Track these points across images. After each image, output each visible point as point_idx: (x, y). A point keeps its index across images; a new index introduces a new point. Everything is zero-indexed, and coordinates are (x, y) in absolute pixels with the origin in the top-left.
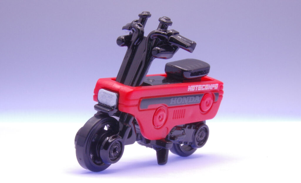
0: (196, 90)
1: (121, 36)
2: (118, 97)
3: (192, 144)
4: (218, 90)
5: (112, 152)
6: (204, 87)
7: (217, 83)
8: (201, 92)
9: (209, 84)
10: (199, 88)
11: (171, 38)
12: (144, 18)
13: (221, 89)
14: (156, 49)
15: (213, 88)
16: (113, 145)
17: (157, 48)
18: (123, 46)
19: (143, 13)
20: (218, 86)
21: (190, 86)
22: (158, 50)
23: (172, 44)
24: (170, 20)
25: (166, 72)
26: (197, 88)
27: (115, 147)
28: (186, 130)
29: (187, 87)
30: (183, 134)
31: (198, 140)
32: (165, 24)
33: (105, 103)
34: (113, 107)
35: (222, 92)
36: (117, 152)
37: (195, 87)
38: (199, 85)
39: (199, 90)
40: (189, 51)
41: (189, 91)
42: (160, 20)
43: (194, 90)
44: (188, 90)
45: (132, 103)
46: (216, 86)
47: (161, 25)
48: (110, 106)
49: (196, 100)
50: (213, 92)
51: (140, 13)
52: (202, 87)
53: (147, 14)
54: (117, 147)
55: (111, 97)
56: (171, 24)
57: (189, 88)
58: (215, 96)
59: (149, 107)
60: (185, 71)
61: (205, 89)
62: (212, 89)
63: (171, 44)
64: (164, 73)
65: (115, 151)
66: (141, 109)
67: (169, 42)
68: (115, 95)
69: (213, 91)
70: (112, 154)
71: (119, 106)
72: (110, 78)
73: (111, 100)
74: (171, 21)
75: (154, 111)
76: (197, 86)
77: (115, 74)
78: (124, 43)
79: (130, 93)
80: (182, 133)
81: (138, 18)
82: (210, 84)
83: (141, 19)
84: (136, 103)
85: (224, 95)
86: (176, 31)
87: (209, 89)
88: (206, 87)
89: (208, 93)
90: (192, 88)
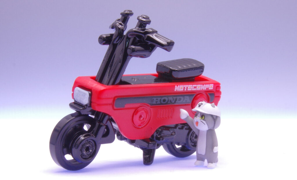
0: (185, 90)
1: (102, 35)
2: (91, 95)
3: (185, 145)
4: (214, 91)
5: (84, 150)
6: (195, 87)
7: (212, 84)
8: (192, 92)
9: (201, 84)
10: (188, 88)
11: (148, 36)
12: (125, 17)
13: (217, 90)
14: (132, 48)
15: (207, 88)
16: (86, 144)
17: (132, 46)
18: (104, 44)
19: (125, 11)
20: (214, 86)
21: (177, 86)
22: (133, 49)
23: (150, 43)
24: (148, 18)
25: (157, 72)
26: (186, 88)
27: (87, 146)
28: (177, 130)
29: (174, 87)
30: (172, 135)
31: (193, 141)
32: (143, 23)
33: (80, 102)
34: (86, 105)
35: (219, 92)
36: (91, 151)
37: (184, 88)
38: (189, 86)
39: (188, 90)
40: (166, 50)
41: (177, 91)
42: (138, 19)
43: (183, 90)
44: (175, 90)
45: (104, 102)
46: (211, 87)
47: (139, 23)
48: (83, 105)
49: (186, 101)
50: (208, 93)
51: (122, 11)
52: (193, 87)
53: (128, 12)
54: (90, 146)
55: (84, 96)
56: (149, 22)
57: (176, 88)
58: (209, 96)
59: (126, 106)
60: (174, 71)
61: (197, 89)
62: (205, 89)
63: (148, 43)
64: (155, 72)
65: (87, 149)
66: (115, 108)
67: (146, 41)
68: (87, 93)
69: (207, 91)
70: (85, 153)
71: (92, 104)
72: (89, 76)
73: (84, 98)
74: (150, 20)
75: (133, 111)
76: (186, 86)
77: (95, 73)
78: (104, 42)
79: (102, 92)
80: (170, 134)
81: (120, 17)
82: (203, 84)
83: (123, 18)
84: (111, 101)
85: (222, 96)
86: (154, 30)
87: (201, 89)
88: (197, 87)
89: (202, 93)
90: (180, 88)
